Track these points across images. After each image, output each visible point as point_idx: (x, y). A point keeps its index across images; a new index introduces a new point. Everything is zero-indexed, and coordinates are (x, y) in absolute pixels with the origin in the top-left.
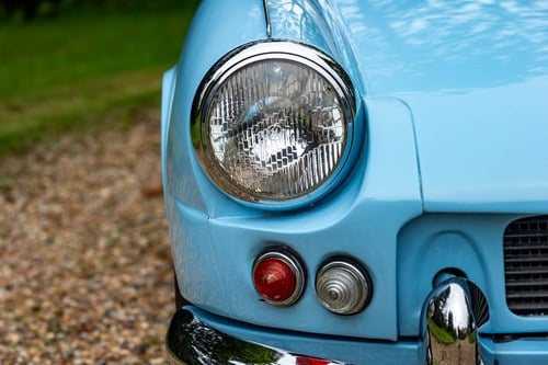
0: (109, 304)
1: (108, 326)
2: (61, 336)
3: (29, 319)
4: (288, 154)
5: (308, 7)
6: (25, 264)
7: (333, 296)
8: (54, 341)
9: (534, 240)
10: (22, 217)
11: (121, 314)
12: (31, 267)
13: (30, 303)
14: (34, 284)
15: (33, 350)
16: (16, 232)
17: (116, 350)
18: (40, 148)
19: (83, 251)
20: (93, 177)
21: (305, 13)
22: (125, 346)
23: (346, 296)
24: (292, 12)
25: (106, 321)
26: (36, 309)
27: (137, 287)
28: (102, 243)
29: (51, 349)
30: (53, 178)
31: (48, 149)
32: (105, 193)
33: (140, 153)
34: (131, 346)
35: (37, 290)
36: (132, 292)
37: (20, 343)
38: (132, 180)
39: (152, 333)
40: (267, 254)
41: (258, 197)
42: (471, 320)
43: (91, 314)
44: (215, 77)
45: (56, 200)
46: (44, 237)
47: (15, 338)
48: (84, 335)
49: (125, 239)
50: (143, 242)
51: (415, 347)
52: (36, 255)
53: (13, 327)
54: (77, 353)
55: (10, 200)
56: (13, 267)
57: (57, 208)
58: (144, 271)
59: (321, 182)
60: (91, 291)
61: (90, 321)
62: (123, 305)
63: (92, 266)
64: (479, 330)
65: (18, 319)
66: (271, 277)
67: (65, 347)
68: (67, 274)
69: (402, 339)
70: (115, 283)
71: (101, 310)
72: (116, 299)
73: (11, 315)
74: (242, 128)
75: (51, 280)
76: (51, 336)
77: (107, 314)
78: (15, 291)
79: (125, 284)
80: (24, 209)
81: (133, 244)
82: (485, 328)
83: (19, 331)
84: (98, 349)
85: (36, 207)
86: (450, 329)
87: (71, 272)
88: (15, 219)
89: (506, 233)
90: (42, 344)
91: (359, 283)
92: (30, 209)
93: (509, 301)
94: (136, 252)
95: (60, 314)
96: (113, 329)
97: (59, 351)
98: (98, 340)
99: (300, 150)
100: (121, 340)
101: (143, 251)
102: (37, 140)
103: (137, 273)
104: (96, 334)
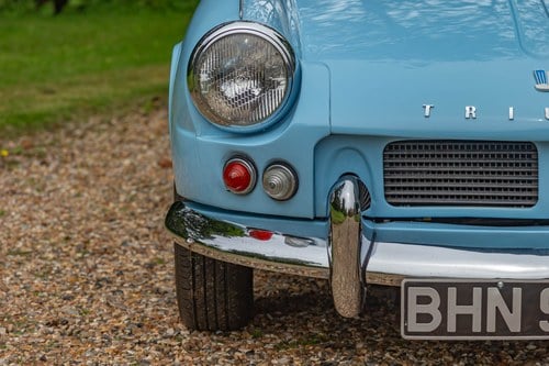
0: (127, 237)
1: (125, 251)
2: (87, 255)
3: (62, 245)
4: (249, 94)
5: (278, 6)
6: (58, 210)
7: (273, 186)
8: (82, 259)
9: (403, 156)
10: (55, 176)
11: (136, 244)
12: (62, 213)
13: (63, 235)
14: (65, 223)
15: (65, 263)
16: (50, 188)
17: (130, 265)
18: (71, 126)
19: (107, 203)
20: (117, 150)
21: (274, 10)
22: (137, 263)
23: (281, 186)
24: (264, 6)
25: (123, 248)
26: (67, 239)
27: (149, 228)
28: (122, 198)
29: (80, 263)
30: (82, 150)
31: (77, 127)
32: (127, 162)
33: (159, 133)
34: (142, 263)
35: (68, 227)
36: (145, 231)
37: (54, 259)
38: (150, 153)
39: (160, 256)
40: (233, 160)
41: (229, 123)
42: (357, 206)
43: (111, 243)
44: (204, 43)
45: (83, 165)
46: (73, 192)
47: (51, 256)
48: (105, 255)
49: (141, 196)
50: (157, 198)
51: (324, 224)
52: (67, 205)
53: (50, 249)
54: (99, 266)
55: (44, 163)
56: (47, 211)
57: (85, 172)
58: (155, 218)
59: (270, 115)
60: (112, 229)
61: (111, 247)
62: (137, 238)
63: (113, 214)
64: (363, 213)
65: (53, 245)
66: (234, 174)
67: (90, 263)
68: (93, 219)
69: (316, 219)
70: (132, 224)
71: (119, 241)
72: (131, 235)
73: (47, 242)
74: (220, 76)
75: (79, 221)
76: (79, 255)
77: (124, 243)
78: (49, 227)
79: (139, 225)
80: (56, 171)
81: (149, 201)
82: (367, 213)
83: (53, 251)
84: (116, 264)
85: (67, 169)
86: (343, 210)
87: (96, 217)
88: (48, 178)
89: (385, 151)
90: (72, 261)
91: (290, 180)
92: (62, 171)
93: (386, 196)
94: (151, 205)
95: (87, 242)
96: (129, 253)
97: (86, 264)
98: (116, 259)
99: (257, 92)
100: (134, 260)
101: (156, 205)
102: (68, 119)
103: (151, 219)
104: (115, 255)
